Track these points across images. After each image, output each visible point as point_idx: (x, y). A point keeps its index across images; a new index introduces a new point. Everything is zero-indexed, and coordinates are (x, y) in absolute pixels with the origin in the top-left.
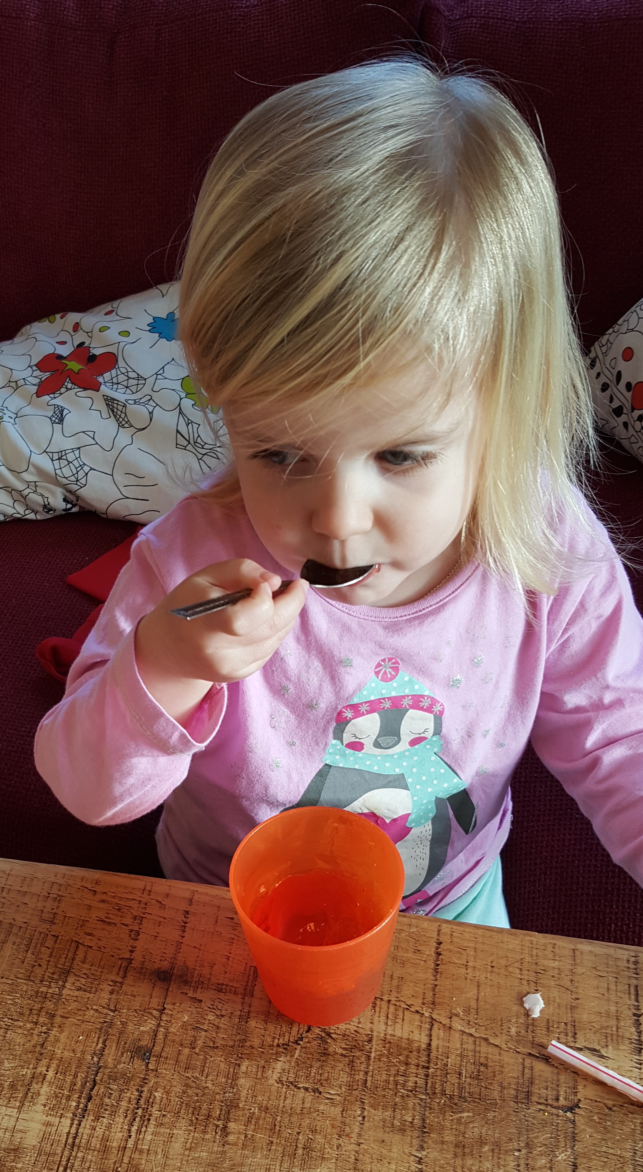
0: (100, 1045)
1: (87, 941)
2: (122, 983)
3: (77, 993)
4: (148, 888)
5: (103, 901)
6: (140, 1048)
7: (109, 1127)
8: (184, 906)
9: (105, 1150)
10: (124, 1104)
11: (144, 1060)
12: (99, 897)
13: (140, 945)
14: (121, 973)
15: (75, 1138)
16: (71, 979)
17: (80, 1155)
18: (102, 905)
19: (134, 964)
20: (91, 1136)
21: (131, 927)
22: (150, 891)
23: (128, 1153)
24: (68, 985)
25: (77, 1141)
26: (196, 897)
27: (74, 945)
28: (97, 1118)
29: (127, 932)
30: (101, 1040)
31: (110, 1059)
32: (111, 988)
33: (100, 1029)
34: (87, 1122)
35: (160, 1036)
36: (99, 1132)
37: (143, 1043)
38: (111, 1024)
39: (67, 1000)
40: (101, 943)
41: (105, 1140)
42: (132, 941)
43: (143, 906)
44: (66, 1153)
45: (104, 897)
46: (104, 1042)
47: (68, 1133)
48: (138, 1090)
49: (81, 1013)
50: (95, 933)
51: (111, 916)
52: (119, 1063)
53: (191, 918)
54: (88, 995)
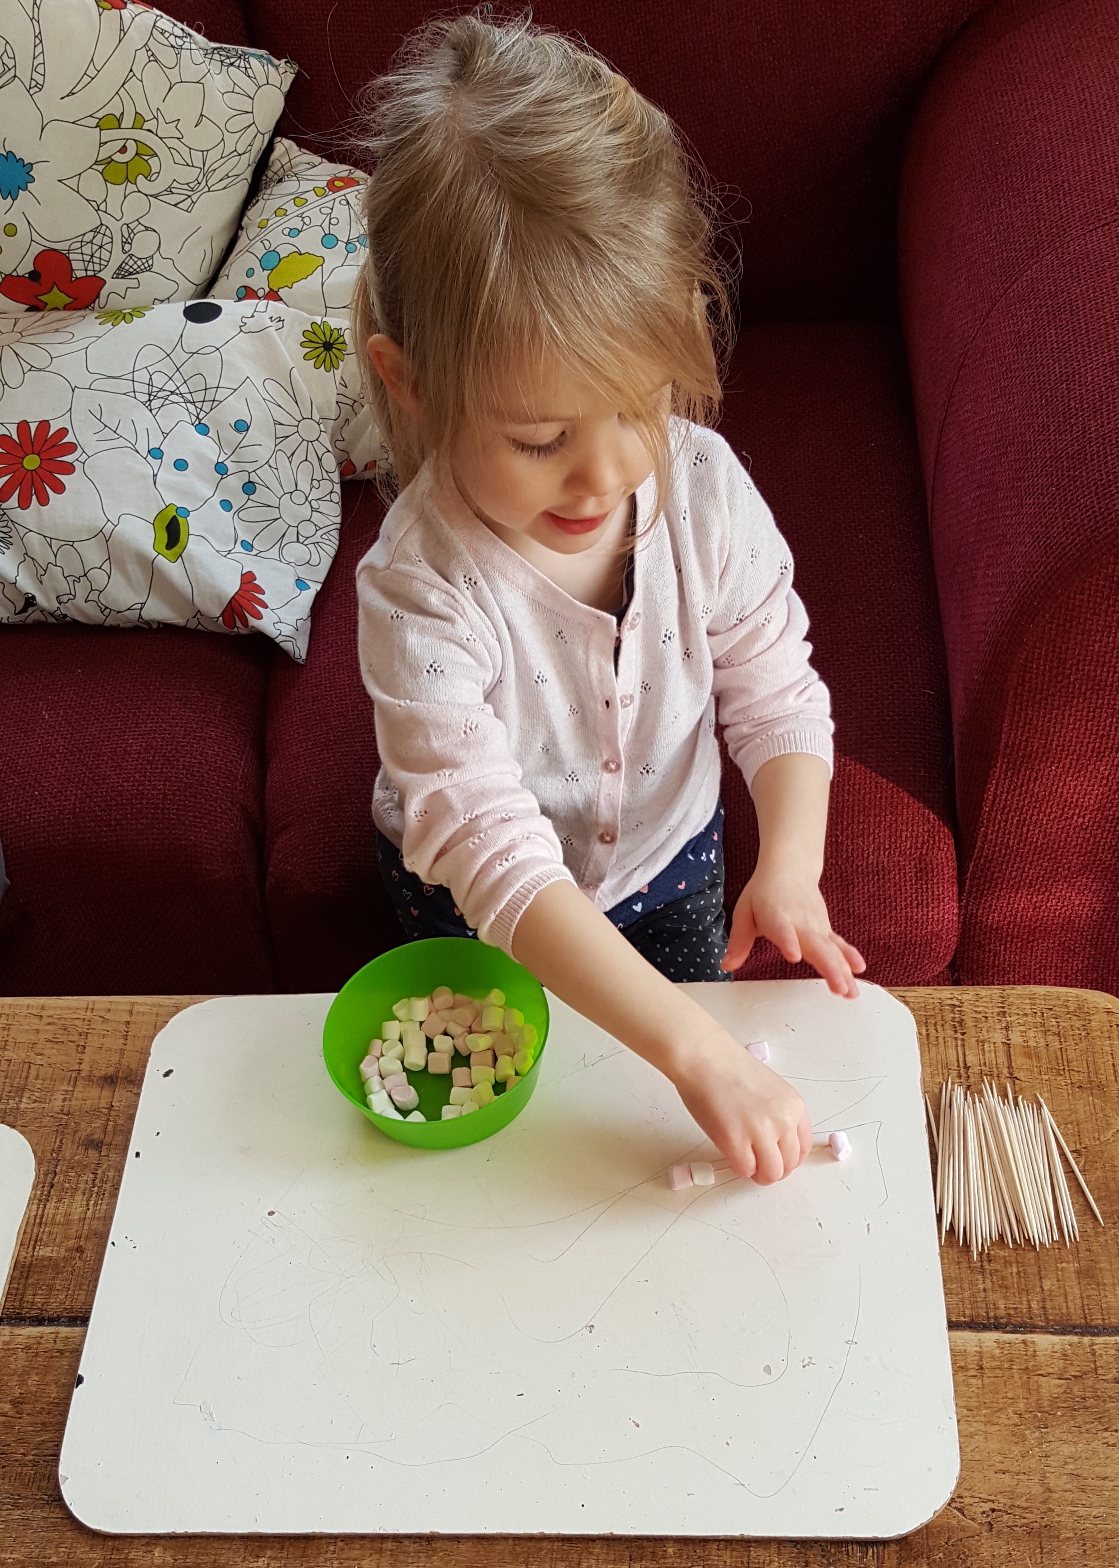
0: (58, 1143)
1: (38, 1060)
2: (73, 1091)
3: (34, 1105)
4: (90, 1006)
5: (49, 1024)
6: (92, 1141)
7: (69, 1206)
8: (126, 1018)
9: (68, 1223)
10: (82, 1186)
11: (96, 1149)
12: (45, 1020)
13: (86, 1057)
14: (72, 1083)
15: (41, 1218)
16: (27, 1094)
17: (47, 1230)
18: (48, 1027)
19: (83, 1074)
20: (54, 1215)
21: (77, 1043)
22: (93, 1009)
23: (87, 1221)
24: (24, 1100)
25: (44, 1220)
26: (136, 1008)
27: (26, 1066)
28: (59, 1201)
29: (75, 1047)
30: (58, 1140)
31: (67, 1153)
32: (63, 1097)
33: (57, 1131)
34: (51, 1205)
35: (110, 1128)
36: (62, 1210)
37: (96, 1137)
38: (66, 1125)
39: (25, 1112)
40: (50, 1061)
41: (67, 1214)
42: (80, 1055)
43: (86, 1023)
44: (35, 1230)
45: (50, 1020)
46: (61, 1142)
47: (36, 1216)
48: (93, 1173)
49: (38, 1120)
50: (45, 1052)
51: (58, 1036)
52: (76, 1155)
53: (132, 1026)
54: (43, 1105)
